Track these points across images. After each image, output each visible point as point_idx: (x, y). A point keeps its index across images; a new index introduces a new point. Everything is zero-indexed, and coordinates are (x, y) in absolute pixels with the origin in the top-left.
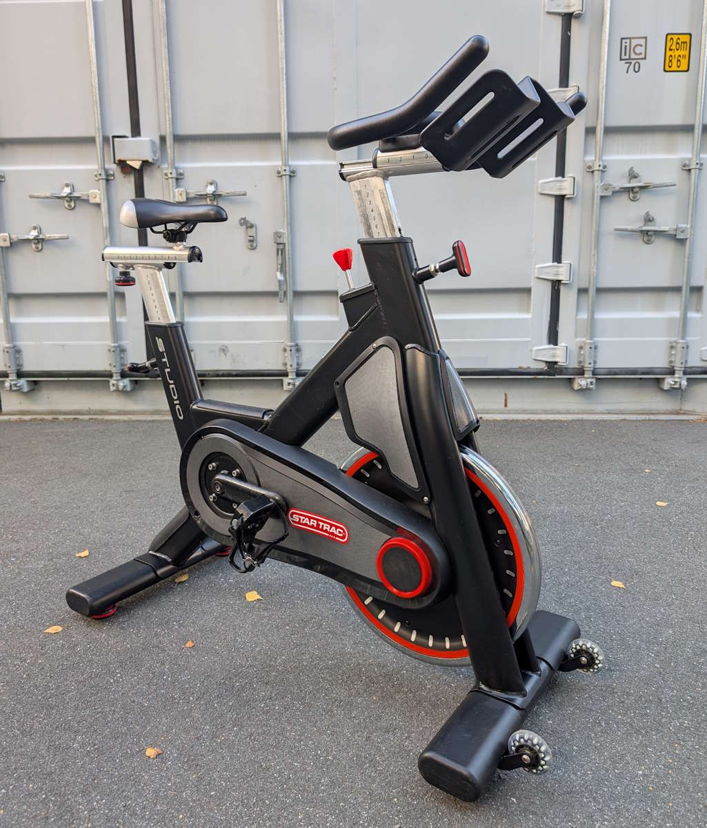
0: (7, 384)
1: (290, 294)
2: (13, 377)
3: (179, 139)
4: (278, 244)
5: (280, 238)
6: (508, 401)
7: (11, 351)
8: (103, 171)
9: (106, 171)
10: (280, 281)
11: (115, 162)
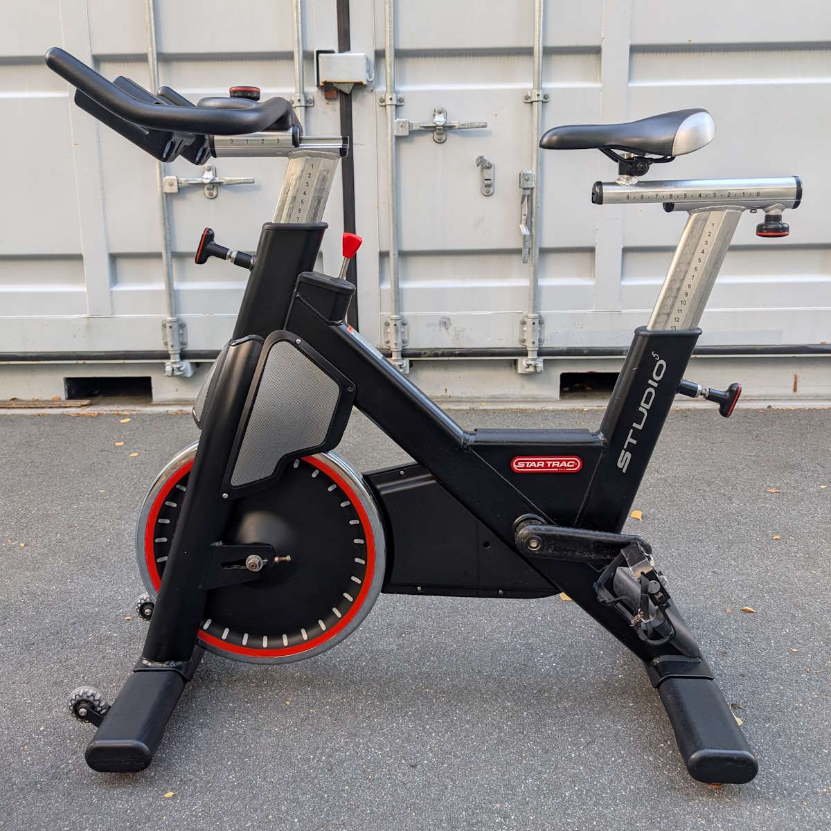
0: (168, 368)
1: (536, 252)
2: (175, 358)
3: (400, 55)
4: (524, 189)
5: (527, 181)
6: (798, 384)
7: (175, 326)
8: (302, 96)
9: (305, 95)
10: (525, 236)
11: (318, 85)
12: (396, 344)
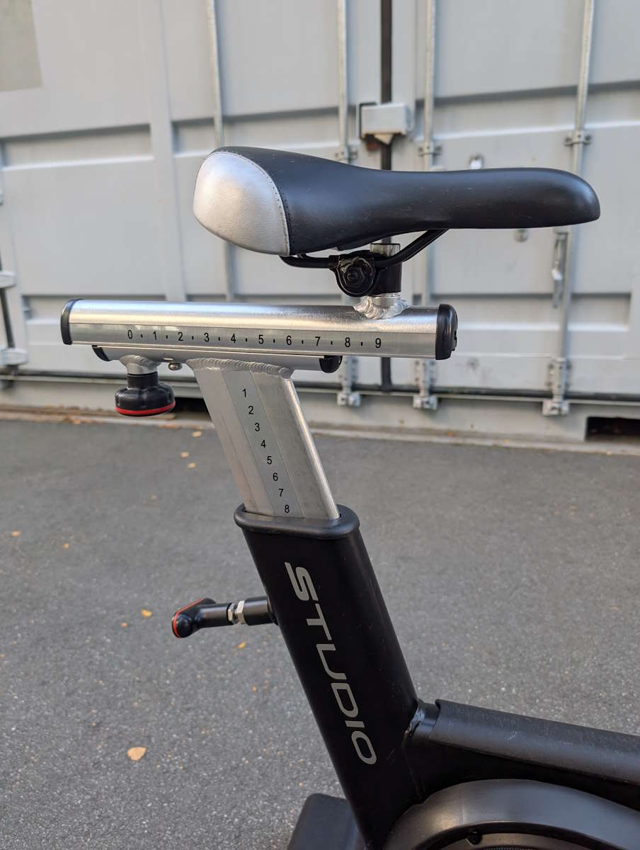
1: (567, 297)
8: (346, 148)
9: (349, 148)
10: (556, 282)
11: (361, 138)
12: (424, 382)
